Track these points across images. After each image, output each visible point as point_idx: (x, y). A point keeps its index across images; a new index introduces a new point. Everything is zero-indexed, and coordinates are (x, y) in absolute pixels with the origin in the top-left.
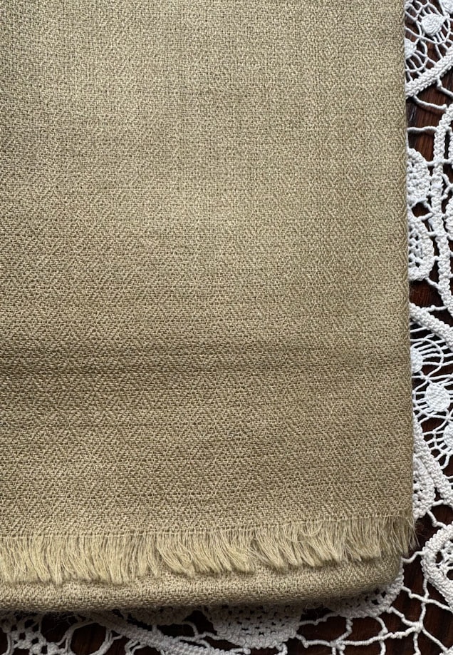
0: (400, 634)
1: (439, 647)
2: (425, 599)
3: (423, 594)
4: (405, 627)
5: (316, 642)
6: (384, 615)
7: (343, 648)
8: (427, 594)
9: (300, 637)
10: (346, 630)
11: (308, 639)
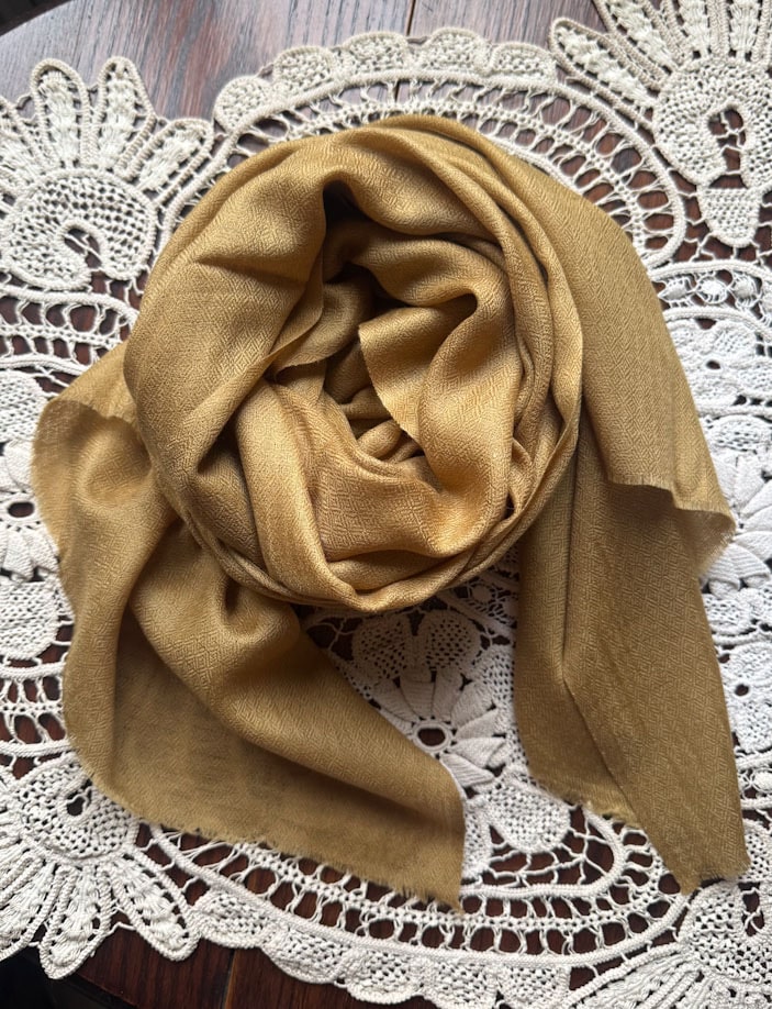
0: (568, 864)
1: (600, 872)
2: (587, 836)
3: (584, 832)
4: (571, 859)
5: (504, 873)
6: (556, 850)
7: (525, 876)
8: (588, 831)
9: (492, 870)
10: (525, 863)
11: (497, 871)
